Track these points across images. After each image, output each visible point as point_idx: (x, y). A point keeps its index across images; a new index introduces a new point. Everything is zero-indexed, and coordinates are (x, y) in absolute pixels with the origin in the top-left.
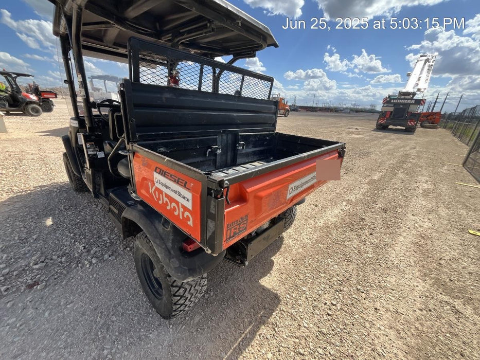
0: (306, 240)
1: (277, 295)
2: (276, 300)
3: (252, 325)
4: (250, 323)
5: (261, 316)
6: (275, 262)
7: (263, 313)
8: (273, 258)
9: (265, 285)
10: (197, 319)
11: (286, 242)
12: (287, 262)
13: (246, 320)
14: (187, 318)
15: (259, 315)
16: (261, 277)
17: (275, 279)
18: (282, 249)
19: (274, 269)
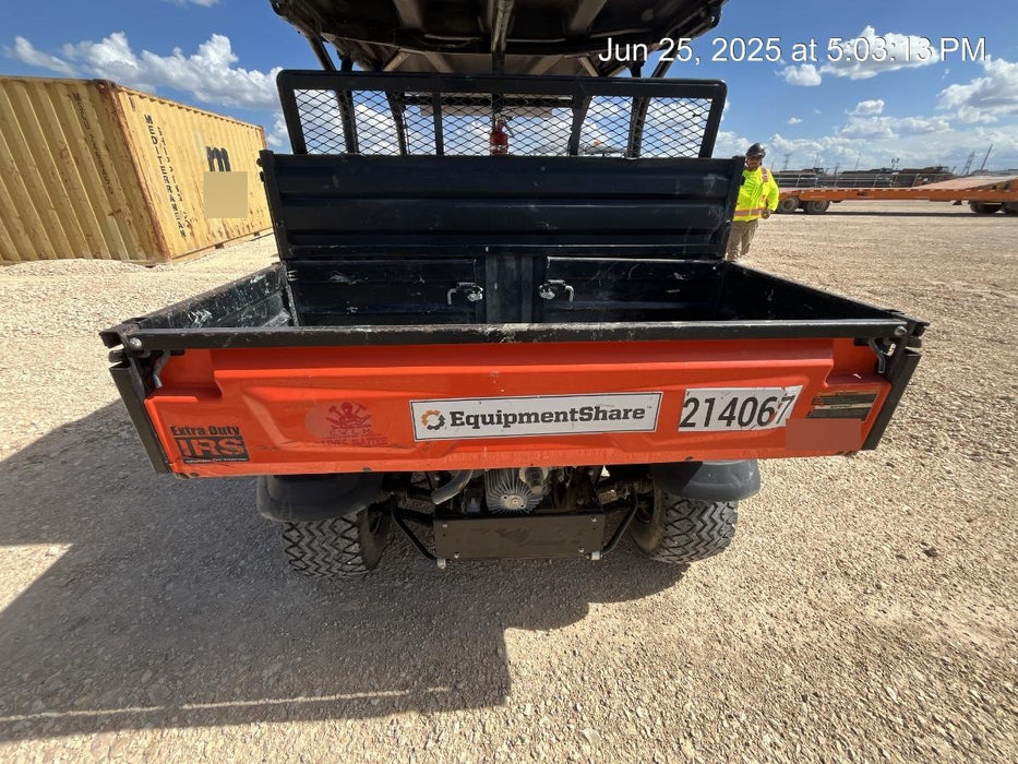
0: (752, 628)
1: (508, 687)
2: (496, 693)
3: (403, 693)
4: (405, 686)
5: (432, 693)
6: (589, 618)
7: (442, 693)
8: (592, 606)
9: (509, 647)
10: (350, 607)
11: (675, 592)
12: (620, 638)
13: (403, 675)
14: (342, 594)
15: (431, 690)
16: (519, 625)
17: (546, 652)
18: (644, 603)
19: (568, 629)
